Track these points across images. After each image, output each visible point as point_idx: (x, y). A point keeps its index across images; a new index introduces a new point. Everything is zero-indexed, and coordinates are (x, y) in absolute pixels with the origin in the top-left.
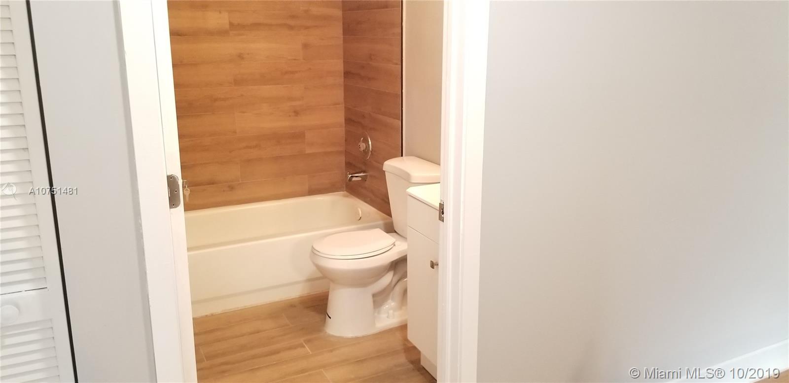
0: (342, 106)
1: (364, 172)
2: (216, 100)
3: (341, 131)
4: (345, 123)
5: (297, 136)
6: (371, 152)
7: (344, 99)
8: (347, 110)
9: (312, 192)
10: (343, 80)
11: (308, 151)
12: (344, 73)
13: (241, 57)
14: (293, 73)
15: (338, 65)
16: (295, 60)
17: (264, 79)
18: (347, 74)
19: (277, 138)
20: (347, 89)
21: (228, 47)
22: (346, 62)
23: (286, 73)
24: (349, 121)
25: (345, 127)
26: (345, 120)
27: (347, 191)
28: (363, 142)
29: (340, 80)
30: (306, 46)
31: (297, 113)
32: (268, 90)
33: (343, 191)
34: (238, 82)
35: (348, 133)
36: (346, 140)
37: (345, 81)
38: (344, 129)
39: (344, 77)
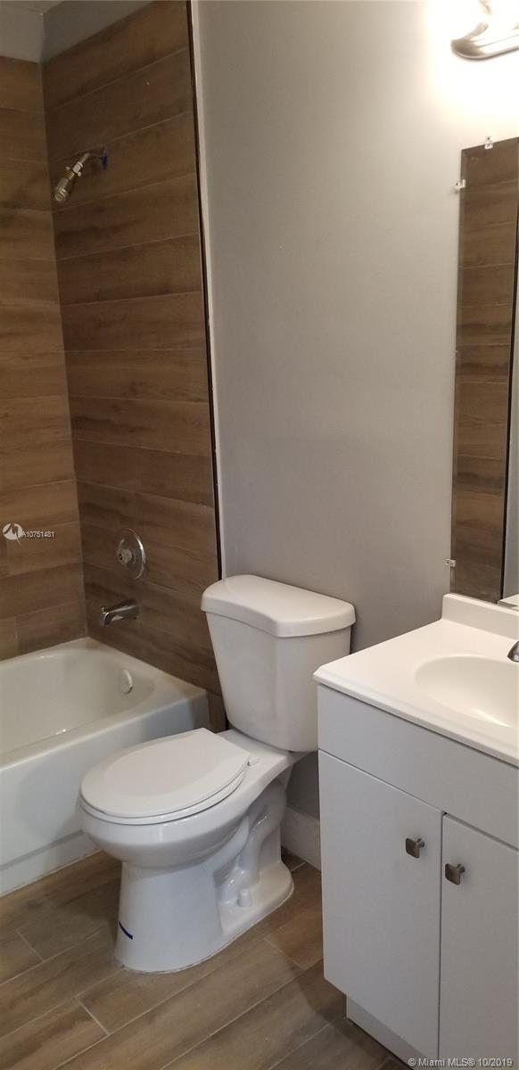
0: (72, 482)
1: (130, 603)
3: (75, 527)
4: (80, 513)
6: (145, 565)
7: (75, 467)
8: (82, 487)
10: (70, 433)
12: (72, 420)
15: (60, 406)
18: (78, 422)
20: (79, 450)
22: (73, 399)
24: (86, 508)
25: (81, 519)
26: (80, 505)
27: (93, 637)
28: (126, 548)
29: (66, 433)
33: (84, 638)
35: (85, 529)
36: (84, 543)
37: (73, 434)
38: (78, 522)
39: (73, 427)
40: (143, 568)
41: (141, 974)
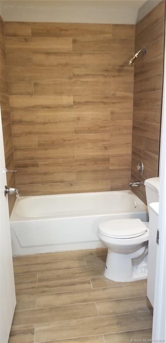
0: (131, 145)
1: (139, 182)
2: (65, 141)
3: (130, 158)
4: (132, 154)
5: (106, 160)
6: (143, 171)
7: (132, 141)
8: (133, 147)
9: (112, 189)
10: (132, 131)
11: (111, 168)
12: (133, 127)
13: (78, 119)
14: (105, 127)
15: (130, 123)
16: (106, 120)
17: (90, 131)
19: (95, 160)
20: (134, 136)
21: (72, 114)
23: (101, 127)
24: (133, 153)
25: (132, 156)
26: (132, 152)
27: (131, 191)
28: (140, 166)
29: (131, 131)
30: (112, 113)
31: (106, 148)
32: (92, 136)
33: (129, 190)
34: (76, 132)
35: (133, 159)
36: (132, 163)
37: (133, 132)
38: (131, 157)
39: (133, 129)
40: (142, 172)
41: (108, 279)
